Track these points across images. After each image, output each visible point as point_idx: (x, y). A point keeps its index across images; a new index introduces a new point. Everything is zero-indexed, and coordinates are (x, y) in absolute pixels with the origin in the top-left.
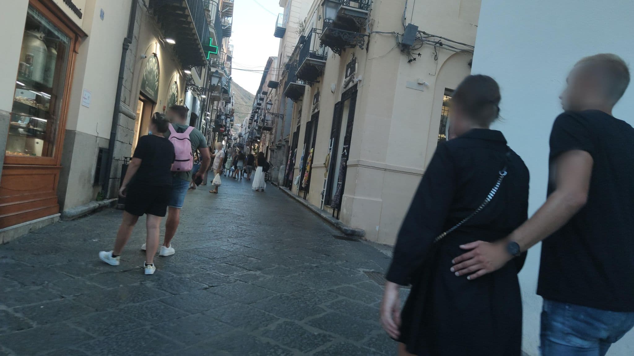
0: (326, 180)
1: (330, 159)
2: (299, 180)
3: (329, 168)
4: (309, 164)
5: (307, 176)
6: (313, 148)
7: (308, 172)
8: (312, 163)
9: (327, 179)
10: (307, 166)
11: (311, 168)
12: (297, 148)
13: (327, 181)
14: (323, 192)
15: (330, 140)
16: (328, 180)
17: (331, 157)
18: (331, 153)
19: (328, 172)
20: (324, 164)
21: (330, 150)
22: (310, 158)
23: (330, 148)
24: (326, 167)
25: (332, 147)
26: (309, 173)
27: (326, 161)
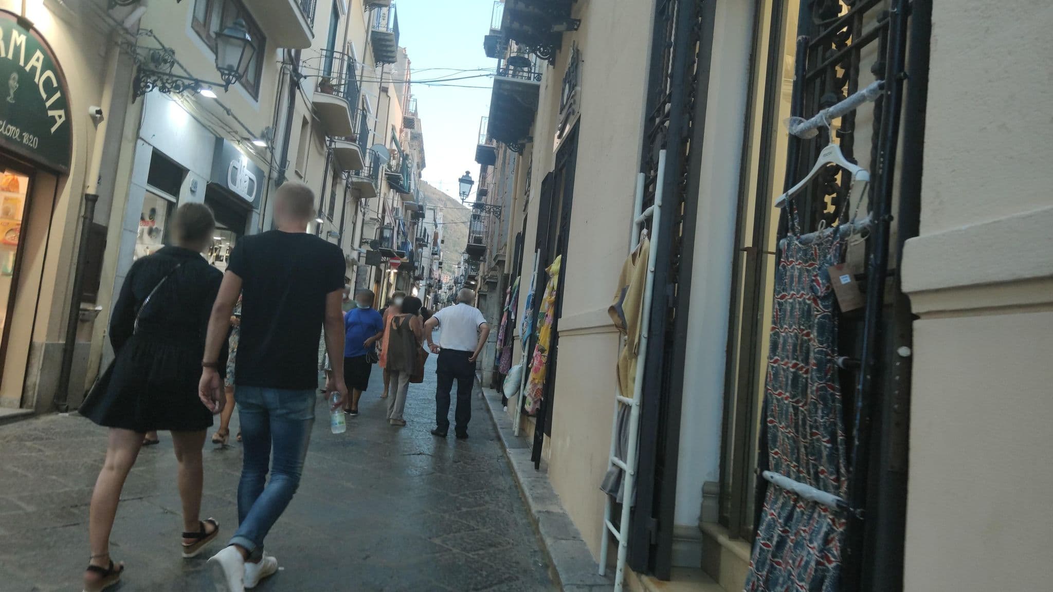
0: (626, 408)
1: (650, 277)
2: (521, 380)
3: (645, 333)
4: (548, 321)
5: (542, 368)
6: (560, 256)
7: (542, 351)
8: (557, 315)
9: (634, 401)
10: (542, 325)
11: (554, 336)
12: (520, 274)
13: (635, 413)
14: (613, 478)
15: (641, 177)
16: (643, 405)
17: (651, 267)
18: (651, 246)
19: (641, 359)
20: (612, 310)
21: (641, 229)
22: (551, 295)
23: (638, 217)
24: (622, 327)
25: (655, 209)
26: (546, 354)
27: (623, 292)
